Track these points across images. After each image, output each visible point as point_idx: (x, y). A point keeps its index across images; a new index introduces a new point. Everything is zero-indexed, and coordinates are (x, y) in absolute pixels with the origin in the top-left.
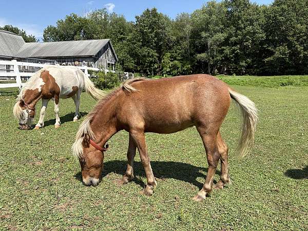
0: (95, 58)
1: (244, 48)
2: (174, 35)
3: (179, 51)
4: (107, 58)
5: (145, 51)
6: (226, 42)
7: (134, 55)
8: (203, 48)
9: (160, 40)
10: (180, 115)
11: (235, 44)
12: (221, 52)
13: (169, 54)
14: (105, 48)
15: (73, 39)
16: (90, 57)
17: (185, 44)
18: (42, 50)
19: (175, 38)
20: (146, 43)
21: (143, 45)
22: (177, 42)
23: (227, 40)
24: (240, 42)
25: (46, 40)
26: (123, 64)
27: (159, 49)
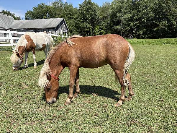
0: (55, 29)
2: (101, 15)
3: (104, 24)
4: (62, 29)
5: (85, 24)
6: (132, 19)
7: (78, 27)
8: (119, 23)
9: (93, 18)
11: (137, 20)
12: (129, 25)
13: (98, 27)
14: (61, 23)
15: (42, 18)
16: (53, 28)
17: (108, 20)
18: (24, 25)
19: (101, 17)
20: (85, 20)
21: (83, 22)
22: (103, 19)
23: (132, 18)
24: (140, 19)
25: (26, 19)
26: (72, 32)
27: (92, 24)
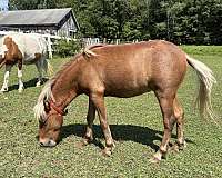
0: (57, 27)
1: (202, 18)
2: (134, 4)
3: (139, 20)
4: (69, 27)
5: (106, 20)
6: (185, 12)
7: (96, 24)
8: (163, 18)
9: (120, 9)
10: (138, 80)
11: (194, 14)
12: (180, 21)
13: (129, 23)
14: (67, 17)
15: (36, 8)
16: (53, 25)
17: (145, 13)
18: (7, 18)
19: (135, 7)
20: (107, 12)
21: (104, 14)
22: (138, 12)
23: (186, 9)
24: (199, 12)
25: (10, 9)
26: (85, 33)
27: (119, 18)
